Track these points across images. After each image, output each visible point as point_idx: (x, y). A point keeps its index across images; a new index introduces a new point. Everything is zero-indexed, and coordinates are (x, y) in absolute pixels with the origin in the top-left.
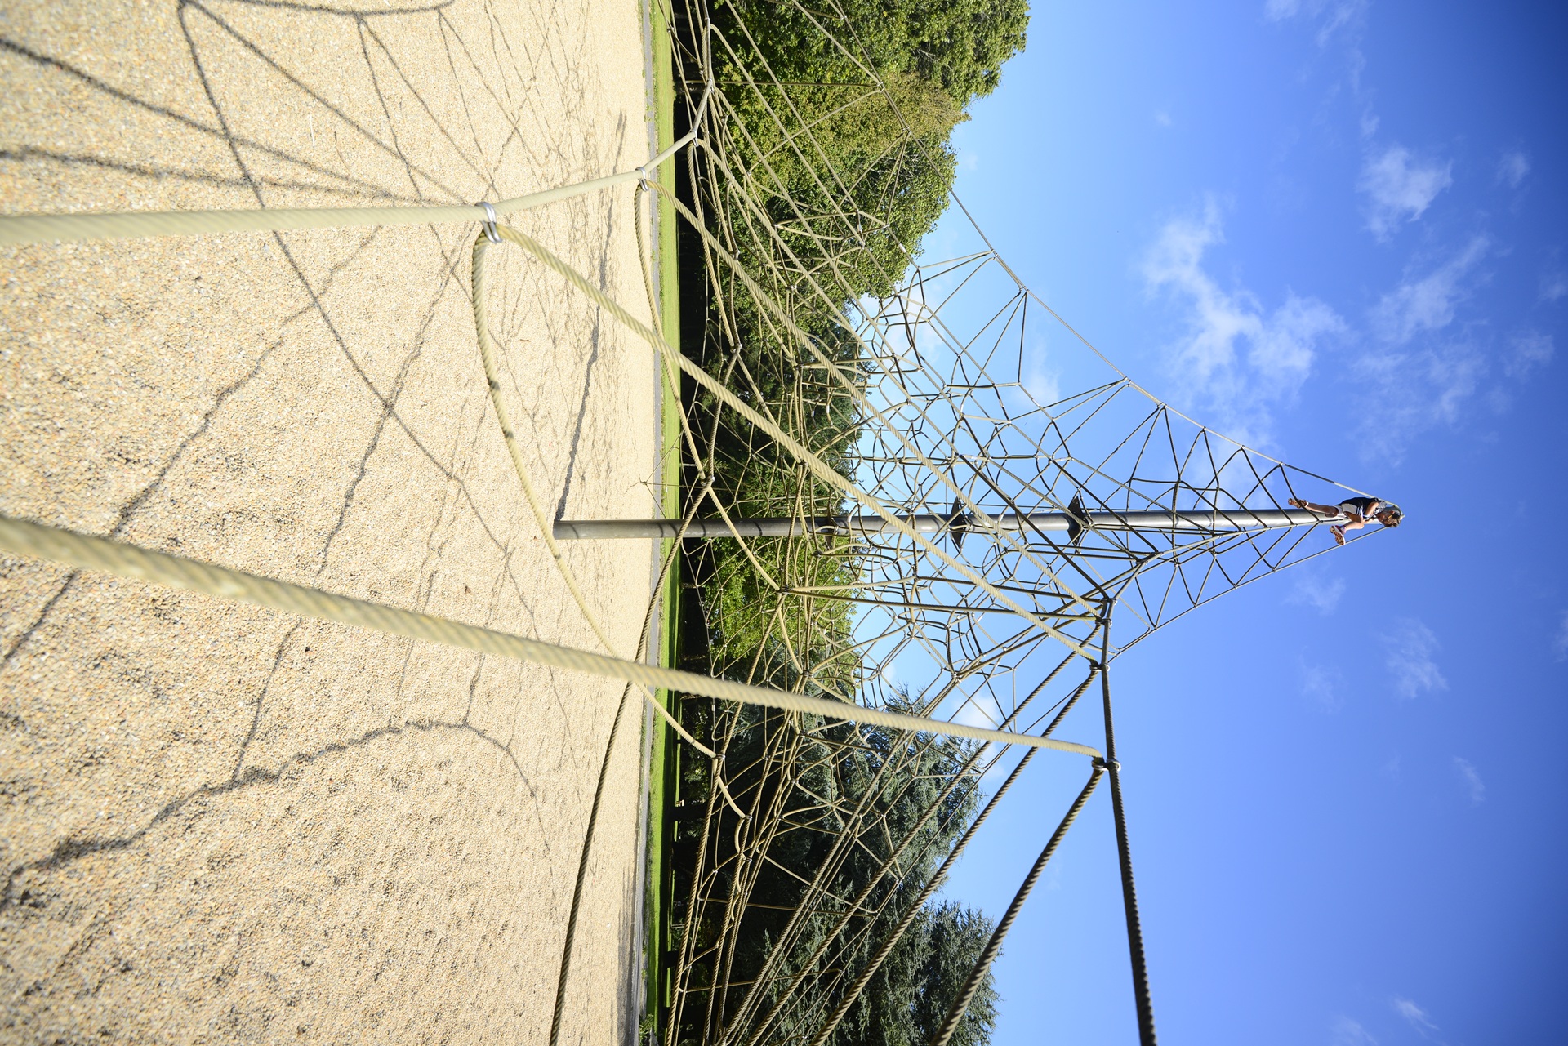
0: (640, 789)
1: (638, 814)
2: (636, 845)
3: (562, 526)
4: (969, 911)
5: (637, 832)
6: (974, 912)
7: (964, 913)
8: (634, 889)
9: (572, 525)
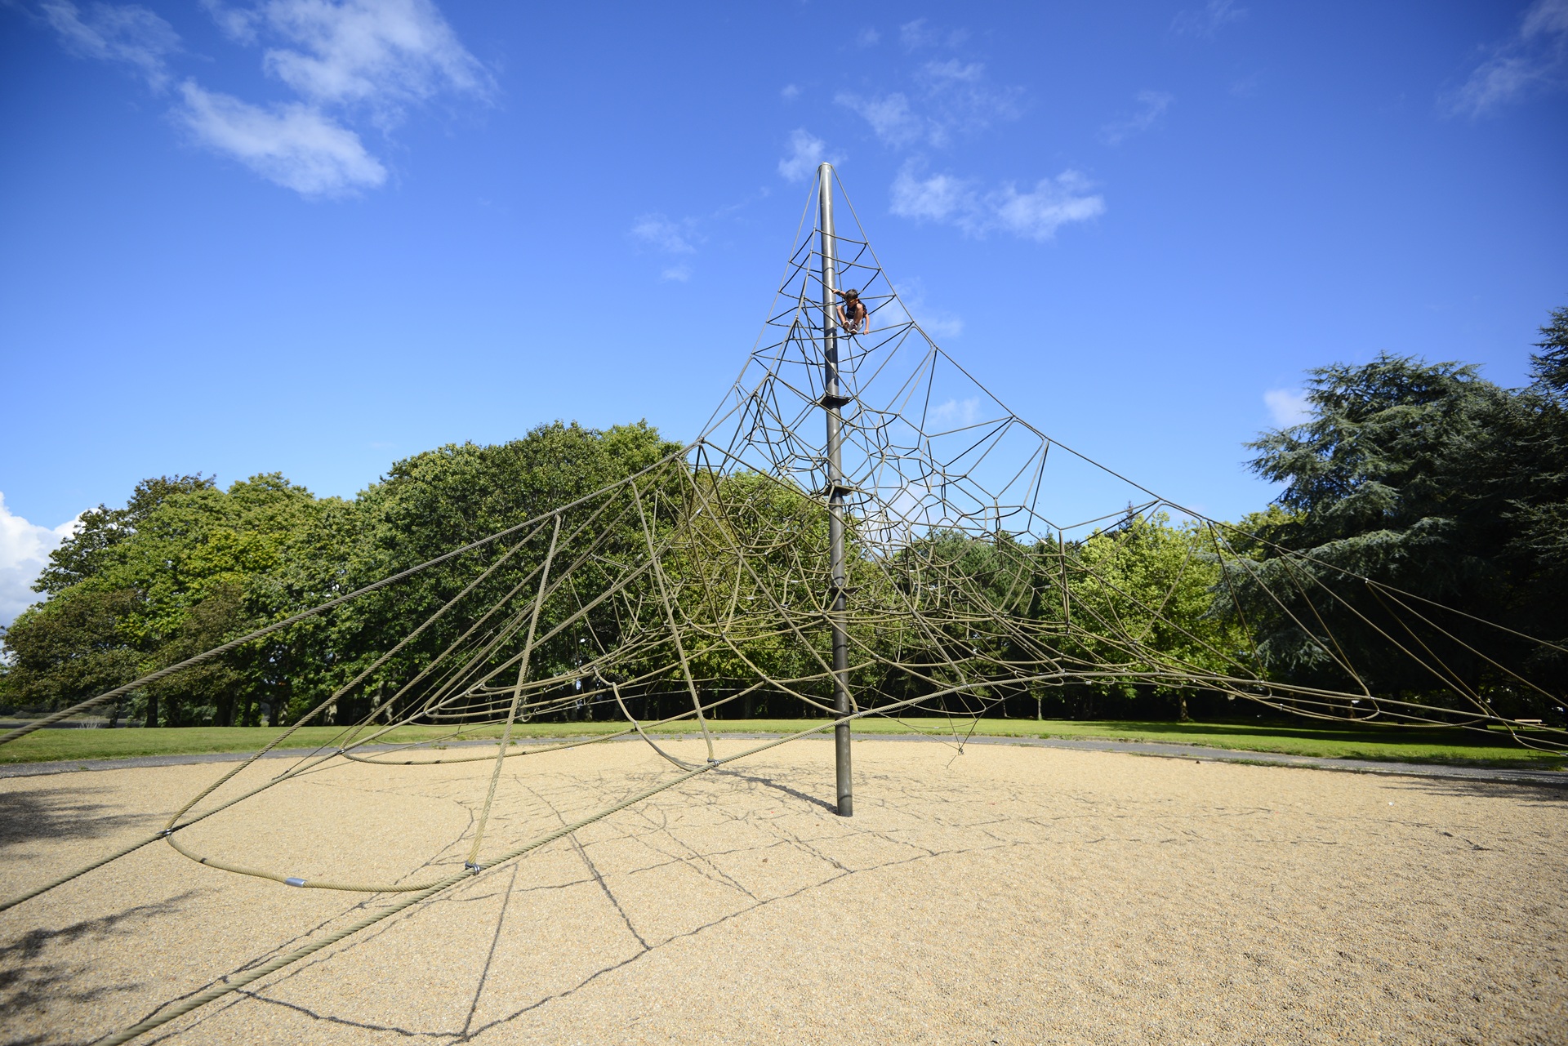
0: (1313, 768)
1: (1343, 771)
2: (1380, 774)
3: (842, 808)
4: (1542, 345)
5: (1364, 773)
6: (1544, 338)
7: (1546, 353)
8: (1436, 777)
9: (840, 799)
